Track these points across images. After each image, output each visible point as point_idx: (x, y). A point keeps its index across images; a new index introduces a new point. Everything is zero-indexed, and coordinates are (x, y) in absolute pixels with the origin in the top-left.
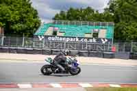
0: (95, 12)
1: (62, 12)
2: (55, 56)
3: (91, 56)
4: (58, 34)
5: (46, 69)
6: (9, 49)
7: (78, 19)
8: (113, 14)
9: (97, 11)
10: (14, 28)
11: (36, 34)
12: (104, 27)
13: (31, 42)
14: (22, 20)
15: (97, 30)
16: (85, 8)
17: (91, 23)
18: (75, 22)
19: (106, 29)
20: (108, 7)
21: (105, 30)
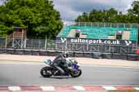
0: (118, 14)
1: (84, 13)
2: (55, 58)
3: (115, 58)
4: (81, 36)
5: (46, 71)
6: (32, 51)
7: (100, 21)
8: (137, 15)
9: (120, 13)
10: (36, 30)
11: (58, 36)
12: (128, 29)
13: (54, 44)
14: (44, 22)
15: (120, 32)
16: (108, 9)
17: (114, 25)
18: (97, 23)
19: (129, 30)
20: (132, 8)
21: (129, 32)
